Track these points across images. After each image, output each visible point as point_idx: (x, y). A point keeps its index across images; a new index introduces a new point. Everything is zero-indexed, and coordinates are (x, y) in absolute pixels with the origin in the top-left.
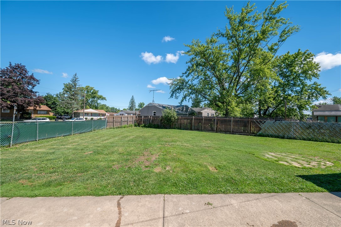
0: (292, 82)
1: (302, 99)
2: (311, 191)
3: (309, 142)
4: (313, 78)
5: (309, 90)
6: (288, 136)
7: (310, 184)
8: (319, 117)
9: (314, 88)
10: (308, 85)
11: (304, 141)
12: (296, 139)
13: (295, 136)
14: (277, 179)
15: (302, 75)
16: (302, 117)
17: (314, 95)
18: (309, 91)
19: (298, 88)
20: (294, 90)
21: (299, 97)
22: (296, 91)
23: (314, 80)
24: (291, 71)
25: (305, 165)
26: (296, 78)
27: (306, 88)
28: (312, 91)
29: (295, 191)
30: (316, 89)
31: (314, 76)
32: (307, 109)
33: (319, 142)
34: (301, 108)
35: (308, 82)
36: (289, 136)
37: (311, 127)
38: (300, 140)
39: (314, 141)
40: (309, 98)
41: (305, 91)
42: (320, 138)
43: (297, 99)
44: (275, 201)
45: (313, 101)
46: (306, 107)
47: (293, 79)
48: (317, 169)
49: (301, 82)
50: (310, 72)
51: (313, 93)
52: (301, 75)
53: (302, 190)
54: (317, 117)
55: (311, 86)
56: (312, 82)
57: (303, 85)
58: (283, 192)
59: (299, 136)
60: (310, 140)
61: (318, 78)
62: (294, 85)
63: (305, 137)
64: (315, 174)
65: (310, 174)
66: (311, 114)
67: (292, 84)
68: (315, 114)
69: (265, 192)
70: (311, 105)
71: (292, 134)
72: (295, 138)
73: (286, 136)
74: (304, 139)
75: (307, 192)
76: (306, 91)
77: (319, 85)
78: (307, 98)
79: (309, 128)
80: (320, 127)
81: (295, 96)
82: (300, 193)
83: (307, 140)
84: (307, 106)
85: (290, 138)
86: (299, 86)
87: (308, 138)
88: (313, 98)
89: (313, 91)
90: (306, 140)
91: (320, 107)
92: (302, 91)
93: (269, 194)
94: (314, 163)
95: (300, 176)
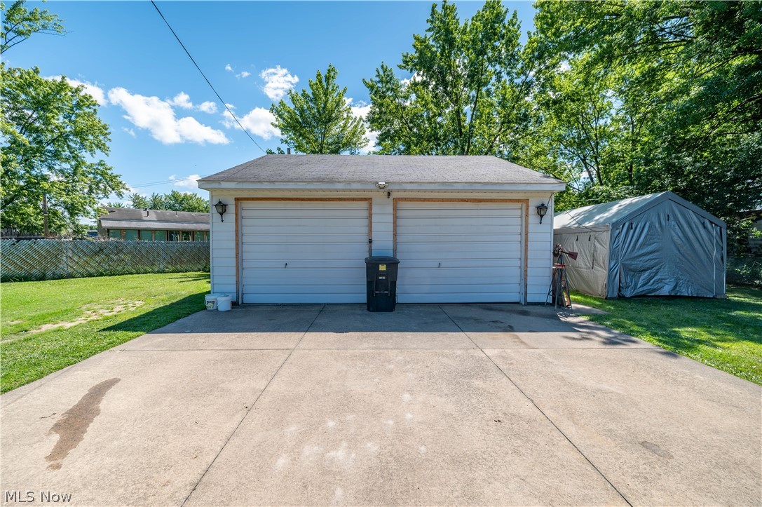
0: (49, 148)
1: (77, 191)
2: (125, 341)
3: (100, 278)
4: (98, 151)
5: (90, 173)
6: (54, 274)
7: (120, 334)
8: (111, 231)
9: (99, 172)
10: (88, 163)
11: (90, 278)
12: (74, 277)
13: (70, 270)
14: (66, 346)
15: (75, 139)
16: (78, 231)
17: (101, 185)
18: (91, 176)
19: (66, 166)
20: (57, 167)
21: (70, 185)
22: (62, 171)
23: (99, 155)
24: (47, 122)
25: (106, 314)
26: (58, 141)
27: (84, 169)
28: (96, 178)
29: (103, 349)
30: (103, 174)
31: (100, 148)
32: (87, 213)
33: (117, 276)
34: (73, 210)
35: (88, 158)
36: (57, 272)
37: (102, 250)
38: (83, 277)
39: (110, 276)
40: (91, 191)
41: (81, 174)
42: (119, 268)
43: (65, 190)
44: (76, 373)
45: (99, 198)
46: (84, 209)
47: (53, 141)
48: (125, 314)
49: (71, 153)
50: (90, 137)
51: (99, 182)
52: (71, 137)
53: (112, 344)
54: (108, 230)
55: (95, 167)
56: (95, 160)
57: (78, 161)
58: (84, 359)
59: (81, 270)
60: (101, 275)
61: (107, 154)
62: (56, 155)
63: (92, 271)
64: (124, 320)
65: (118, 323)
66: (96, 224)
67: (50, 151)
68: (105, 224)
69: (51, 372)
70: (95, 206)
71: (64, 268)
72: (70, 276)
73: (49, 273)
74: (91, 275)
75: (120, 344)
76: (83, 175)
77: (110, 169)
78: (86, 190)
79: (98, 252)
80: (118, 249)
81: (61, 182)
82: (111, 349)
83: (97, 276)
84: (88, 208)
85: (60, 277)
86: (67, 160)
87: (98, 271)
88: (99, 192)
89: (99, 177)
90: (94, 276)
91: (112, 211)
92: (75, 174)
93: (61, 371)
94: (118, 309)
95: (104, 330)
